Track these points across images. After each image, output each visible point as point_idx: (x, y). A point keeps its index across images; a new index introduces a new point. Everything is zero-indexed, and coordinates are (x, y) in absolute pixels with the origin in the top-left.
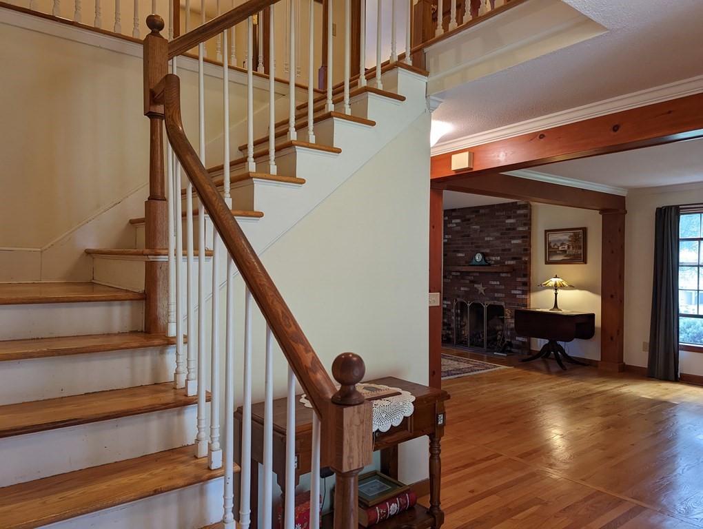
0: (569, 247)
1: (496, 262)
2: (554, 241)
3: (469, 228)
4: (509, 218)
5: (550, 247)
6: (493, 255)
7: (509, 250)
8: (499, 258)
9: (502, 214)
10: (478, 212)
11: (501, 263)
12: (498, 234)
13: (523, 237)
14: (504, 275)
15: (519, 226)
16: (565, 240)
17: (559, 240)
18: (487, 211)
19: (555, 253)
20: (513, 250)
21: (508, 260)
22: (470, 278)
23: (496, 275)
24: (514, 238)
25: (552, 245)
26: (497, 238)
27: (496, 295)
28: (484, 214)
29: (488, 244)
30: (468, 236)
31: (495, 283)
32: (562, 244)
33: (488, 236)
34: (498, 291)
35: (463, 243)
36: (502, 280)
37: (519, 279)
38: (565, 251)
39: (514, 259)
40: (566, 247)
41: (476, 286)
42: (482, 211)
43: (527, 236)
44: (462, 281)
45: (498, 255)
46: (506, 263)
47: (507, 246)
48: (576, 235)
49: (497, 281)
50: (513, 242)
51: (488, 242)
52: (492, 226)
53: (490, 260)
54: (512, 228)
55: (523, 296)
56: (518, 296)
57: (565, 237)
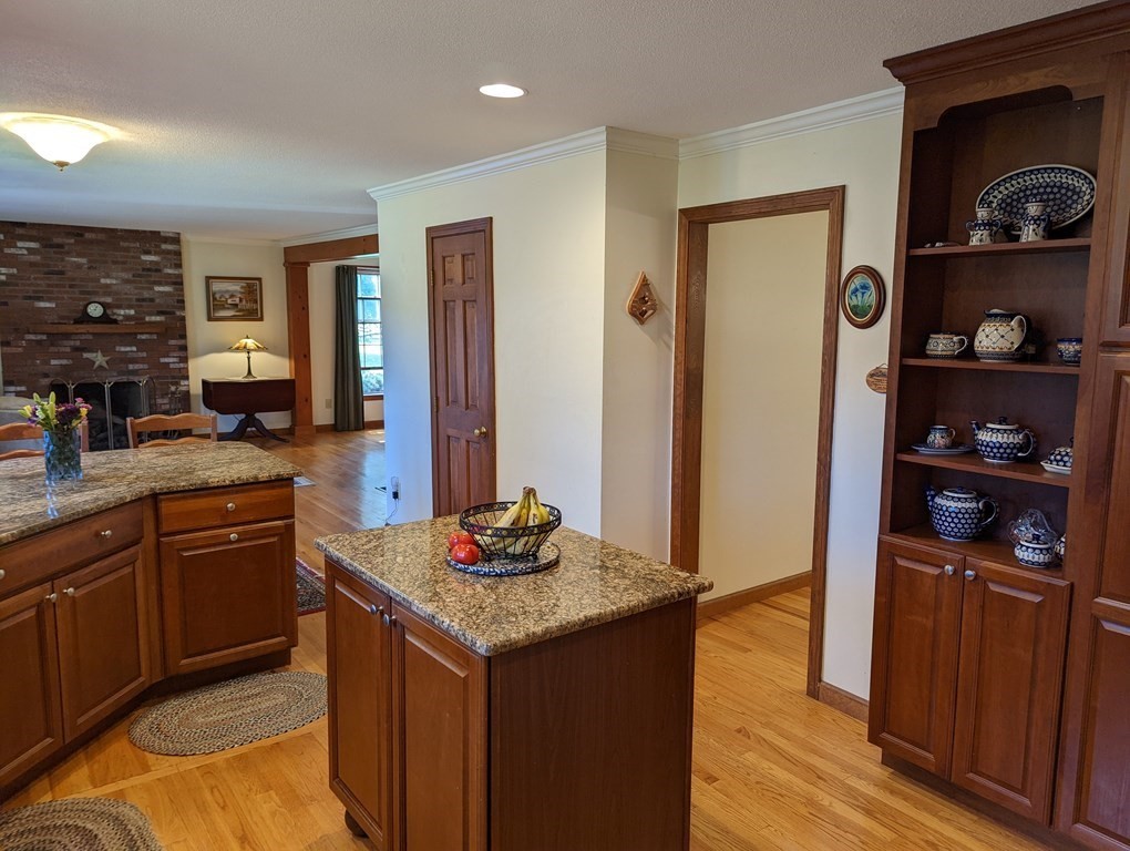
0: (241, 300)
1: (127, 318)
2: (220, 292)
3: (63, 260)
4: (148, 253)
5: (215, 299)
6: (120, 307)
7: (152, 300)
8: (132, 312)
9: (132, 245)
10: (82, 235)
11: (138, 320)
12: (125, 275)
13: (175, 283)
14: (144, 337)
15: (166, 267)
16: (236, 291)
17: (227, 291)
18: (101, 236)
19: (223, 307)
20: (157, 301)
21: (151, 314)
22: (72, 343)
23: (129, 338)
24: (160, 284)
25: (217, 296)
26: (127, 281)
27: (131, 367)
28: (92, 242)
29: (107, 290)
30: (62, 273)
31: (128, 349)
32: (232, 296)
33: (108, 276)
34: (134, 361)
36: (141, 345)
37: (172, 342)
38: (236, 305)
39: (160, 313)
40: (238, 300)
41: (85, 355)
42: (88, 236)
43: (178, 282)
44: (52, 349)
45: (130, 307)
46: (147, 319)
47: (146, 294)
48: (249, 286)
49: (131, 346)
50: (157, 288)
51: (107, 286)
52: (115, 263)
53: (114, 314)
54: (155, 269)
55: (182, 365)
56: (171, 366)
57: (235, 287)
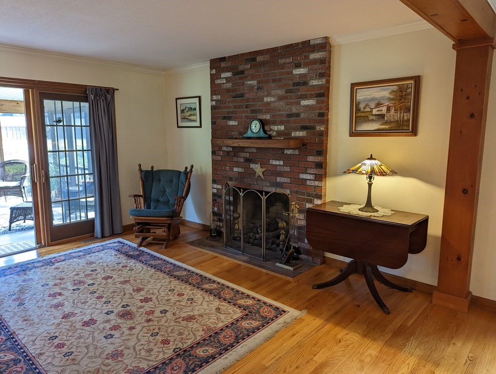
0: (388, 110)
1: (279, 133)
2: (365, 100)
3: (243, 84)
4: (298, 66)
5: (358, 110)
6: (274, 123)
7: (298, 115)
8: (282, 128)
9: (288, 60)
10: (254, 59)
11: (286, 135)
12: (281, 92)
13: (319, 95)
14: (289, 152)
15: (312, 78)
16: (382, 98)
17: (373, 99)
18: (266, 57)
19: (366, 119)
20: (302, 115)
21: (296, 130)
22: (244, 155)
23: (278, 153)
24: (305, 97)
25: (362, 106)
26: (281, 98)
27: (279, 180)
28: (263, 64)
29: (268, 107)
30: (242, 96)
31: (277, 163)
32: (379, 105)
33: (269, 95)
34: (280, 174)
35: (235, 107)
36: (287, 159)
37: (311, 159)
38: (382, 116)
39: (304, 128)
40: (384, 109)
41: (252, 166)
42: (259, 59)
43: (323, 94)
44: (235, 159)
45: (281, 123)
46: (293, 134)
47: (294, 110)
48: (401, 89)
49: (279, 160)
50: (304, 103)
51: (268, 104)
52: (274, 81)
53: (271, 130)
54: (303, 82)
55: (317, 183)
56: (308, 183)
57: (383, 93)
